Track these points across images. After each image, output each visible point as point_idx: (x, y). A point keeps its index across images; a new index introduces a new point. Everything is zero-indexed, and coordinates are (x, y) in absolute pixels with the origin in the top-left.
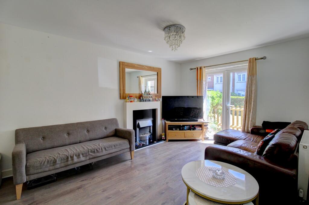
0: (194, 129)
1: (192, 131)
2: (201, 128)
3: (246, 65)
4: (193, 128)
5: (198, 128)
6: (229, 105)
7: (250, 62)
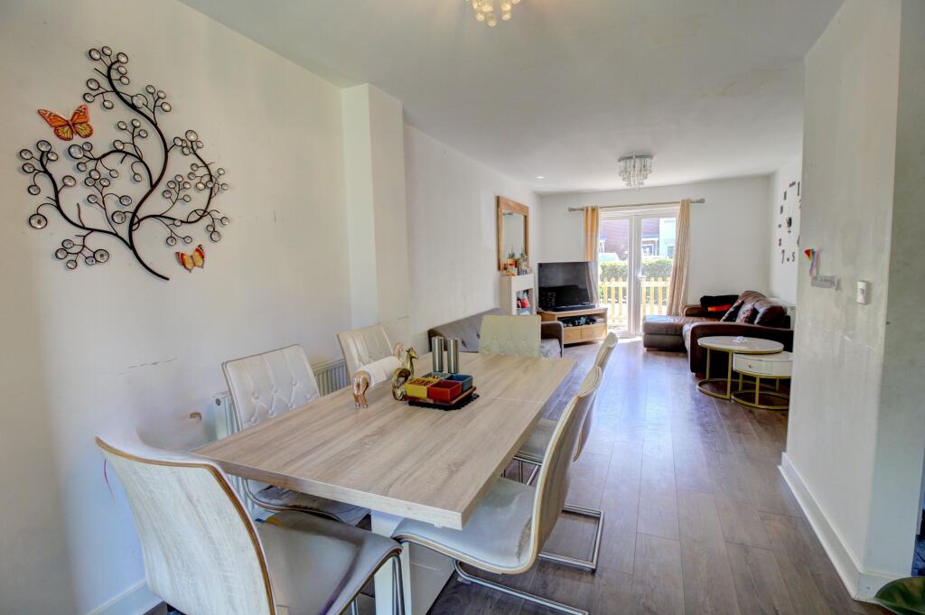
0: (594, 321)
1: (591, 325)
2: (602, 320)
3: (678, 208)
4: (590, 319)
5: (599, 320)
6: (640, 275)
7: (683, 205)
